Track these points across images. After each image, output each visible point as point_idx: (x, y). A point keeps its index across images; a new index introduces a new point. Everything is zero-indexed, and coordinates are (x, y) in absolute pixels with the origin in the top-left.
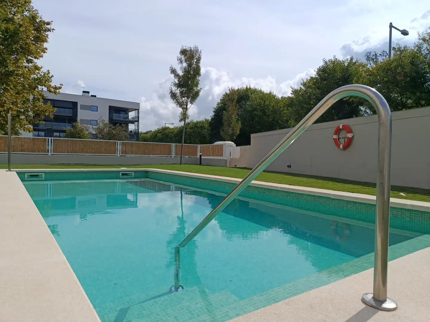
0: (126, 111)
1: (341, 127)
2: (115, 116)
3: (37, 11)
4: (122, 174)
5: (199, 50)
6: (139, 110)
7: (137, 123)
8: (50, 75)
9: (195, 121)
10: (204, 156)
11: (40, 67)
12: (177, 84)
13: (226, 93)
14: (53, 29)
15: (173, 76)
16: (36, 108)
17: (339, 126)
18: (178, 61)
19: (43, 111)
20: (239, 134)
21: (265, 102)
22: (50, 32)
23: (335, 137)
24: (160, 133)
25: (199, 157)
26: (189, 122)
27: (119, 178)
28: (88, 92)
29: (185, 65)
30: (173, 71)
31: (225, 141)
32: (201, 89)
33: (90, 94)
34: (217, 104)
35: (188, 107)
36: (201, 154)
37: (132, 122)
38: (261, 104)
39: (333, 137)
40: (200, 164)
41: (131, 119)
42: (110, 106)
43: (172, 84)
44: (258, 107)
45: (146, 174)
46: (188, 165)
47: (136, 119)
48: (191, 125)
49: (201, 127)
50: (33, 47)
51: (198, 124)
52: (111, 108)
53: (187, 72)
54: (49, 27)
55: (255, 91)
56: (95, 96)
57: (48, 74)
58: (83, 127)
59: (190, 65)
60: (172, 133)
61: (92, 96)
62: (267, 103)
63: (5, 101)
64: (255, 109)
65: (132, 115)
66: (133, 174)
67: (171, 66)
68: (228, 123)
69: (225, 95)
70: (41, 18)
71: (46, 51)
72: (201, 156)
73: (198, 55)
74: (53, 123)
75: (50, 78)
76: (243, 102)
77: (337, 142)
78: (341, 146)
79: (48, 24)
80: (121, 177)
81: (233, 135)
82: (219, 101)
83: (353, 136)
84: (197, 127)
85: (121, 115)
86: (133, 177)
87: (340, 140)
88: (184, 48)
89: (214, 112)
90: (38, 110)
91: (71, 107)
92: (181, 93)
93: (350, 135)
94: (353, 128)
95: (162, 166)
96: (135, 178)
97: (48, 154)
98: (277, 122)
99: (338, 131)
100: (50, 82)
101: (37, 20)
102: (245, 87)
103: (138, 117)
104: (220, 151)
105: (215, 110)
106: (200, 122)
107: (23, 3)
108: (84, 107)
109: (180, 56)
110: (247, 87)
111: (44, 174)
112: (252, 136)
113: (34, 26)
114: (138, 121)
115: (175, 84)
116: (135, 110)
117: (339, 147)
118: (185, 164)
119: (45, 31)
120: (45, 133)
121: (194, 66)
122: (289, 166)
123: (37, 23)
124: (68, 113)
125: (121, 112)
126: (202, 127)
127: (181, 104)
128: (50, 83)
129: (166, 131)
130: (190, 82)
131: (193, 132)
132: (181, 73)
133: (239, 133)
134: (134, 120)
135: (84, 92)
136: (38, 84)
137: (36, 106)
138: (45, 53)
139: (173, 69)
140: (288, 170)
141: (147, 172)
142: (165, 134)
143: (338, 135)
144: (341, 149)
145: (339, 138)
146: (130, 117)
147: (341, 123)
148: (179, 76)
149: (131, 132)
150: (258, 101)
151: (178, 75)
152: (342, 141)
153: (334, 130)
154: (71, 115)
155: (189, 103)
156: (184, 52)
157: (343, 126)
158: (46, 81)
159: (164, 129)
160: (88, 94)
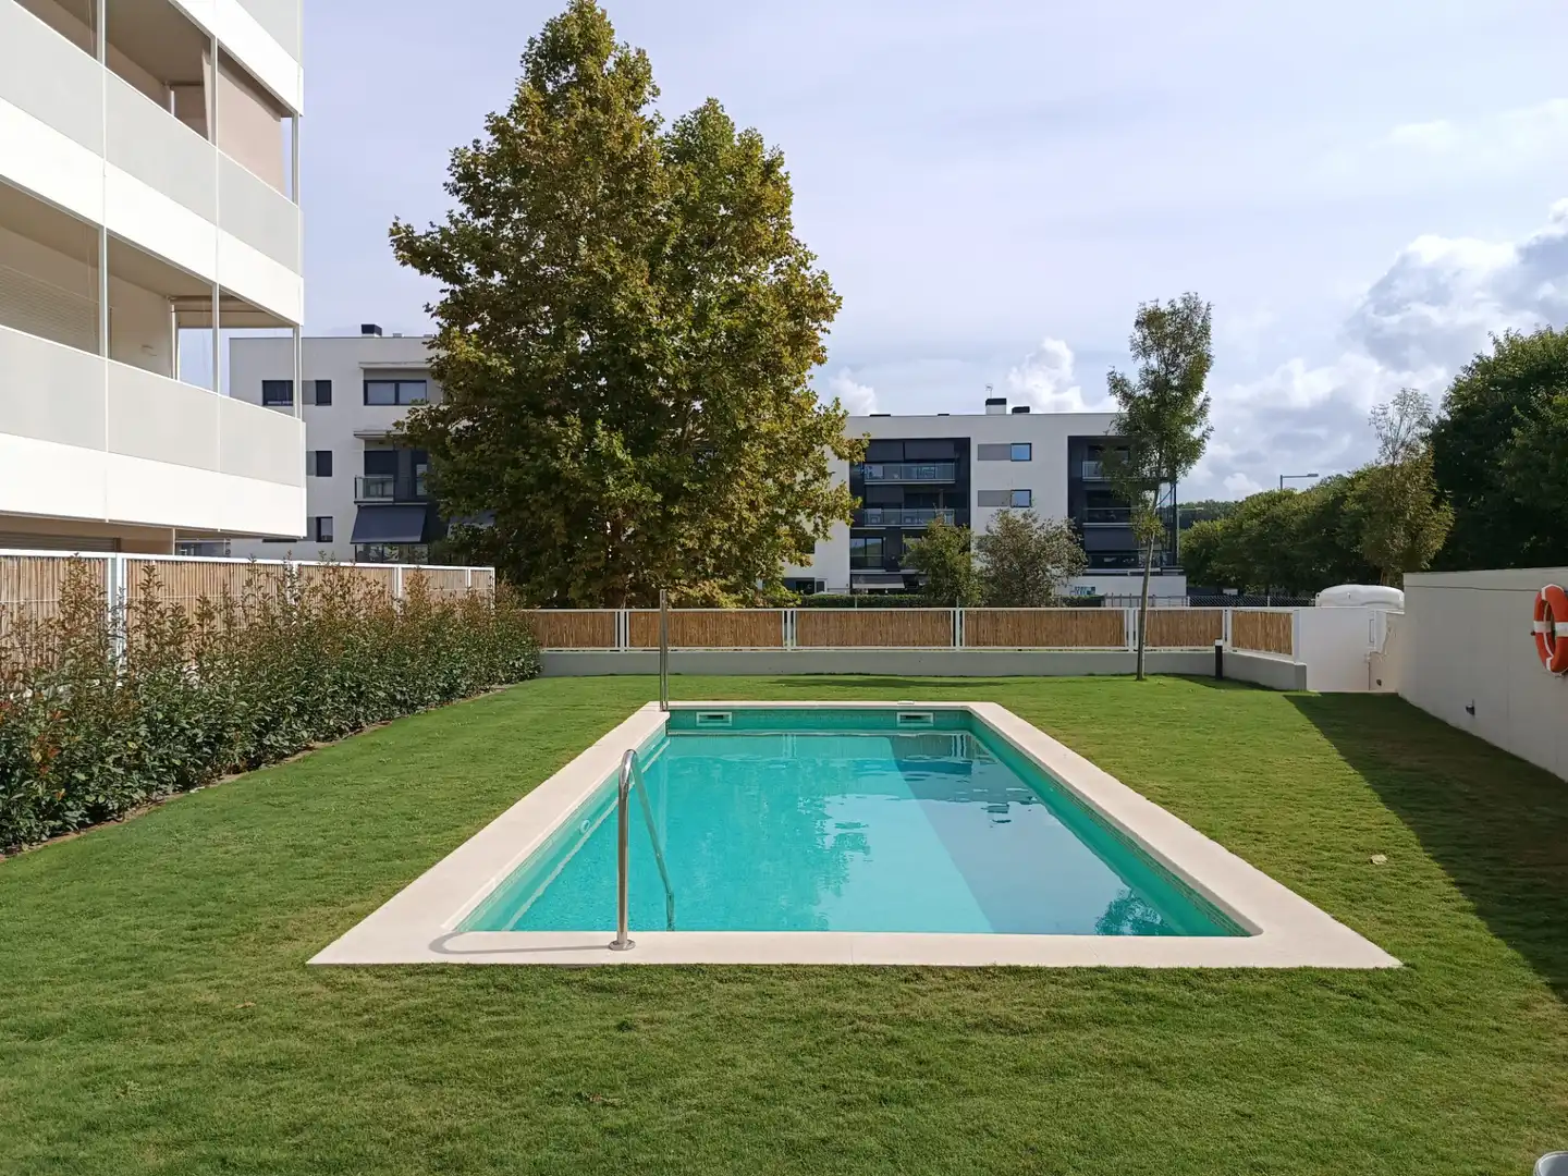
2: (1090, 471)
17: (1540, 593)
18: (1132, 349)
23: (1539, 627)
28: (1003, 402)
29: (1155, 359)
30: (1118, 385)
33: (1010, 406)
39: (1533, 626)
42: (1070, 438)
52: (1075, 443)
56: (1026, 409)
57: (835, 410)
61: (1017, 410)
67: (1111, 370)
73: (1200, 322)
74: (903, 510)
75: (840, 419)
77: (1544, 644)
78: (1548, 663)
88: (1151, 307)
91: (953, 455)
93: (1562, 629)
99: (1543, 610)
104: (1283, 634)
108: (990, 452)
109: (1137, 333)
111: (730, 714)
117: (1545, 665)
122: (1471, 711)
124: (939, 475)
135: (990, 402)
139: (1119, 377)
141: (966, 713)
143: (1549, 620)
144: (1550, 672)
148: (1135, 397)
151: (1131, 396)
153: (1531, 603)
154: (950, 481)
156: (1151, 321)
158: (829, 431)
159: (1273, 500)
160: (1000, 407)
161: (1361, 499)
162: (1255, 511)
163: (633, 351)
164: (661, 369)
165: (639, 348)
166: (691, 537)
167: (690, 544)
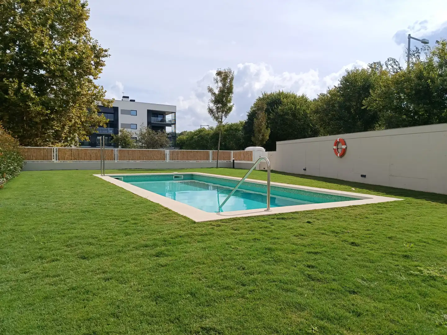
0: (163, 114)
1: (338, 140)
2: (154, 120)
3: (97, 41)
4: (175, 177)
5: (232, 72)
6: (175, 112)
7: (174, 125)
8: (104, 91)
9: (230, 124)
10: (236, 160)
11: (98, 86)
12: (213, 101)
13: (259, 97)
14: (109, 55)
15: (210, 94)
16: (92, 120)
17: (337, 140)
18: (214, 81)
19: (98, 122)
20: (268, 140)
21: (296, 106)
22: (107, 57)
23: (335, 147)
24: (196, 135)
25: (232, 161)
26: (224, 124)
27: (173, 180)
28: (128, 97)
29: (220, 84)
30: (210, 90)
31: (255, 146)
32: (234, 104)
33: (130, 99)
34: (251, 108)
35: (223, 120)
36: (234, 159)
37: (169, 125)
38: (293, 109)
39: (333, 147)
40: (234, 168)
41: (168, 122)
42: (148, 110)
43: (210, 101)
44: (289, 111)
45: (192, 177)
46: (223, 168)
47: (173, 121)
48: (226, 128)
49: (235, 129)
50: (93, 71)
51: (232, 127)
52: (149, 111)
53: (222, 91)
54: (106, 53)
55: (287, 96)
56: (134, 101)
57: (102, 90)
58: (128, 134)
59: (224, 85)
60: (208, 134)
61: (131, 101)
62: (298, 107)
63: (73, 117)
64: (287, 114)
65: (169, 118)
66: (183, 177)
67: (209, 86)
68: (258, 130)
69: (258, 100)
70: (100, 46)
71: (102, 71)
72: (234, 161)
73: (231, 75)
75: (104, 93)
76: (275, 106)
77: (336, 151)
78: (338, 155)
79: (106, 51)
80: (174, 179)
81: (263, 140)
82: (253, 105)
83: (346, 148)
84: (232, 130)
85: (159, 118)
86: (183, 179)
87: (339, 150)
88: (220, 70)
89: (248, 116)
90: (94, 121)
91: (113, 112)
92: (217, 108)
93: (344, 147)
94: (346, 141)
95: (202, 169)
96: (184, 180)
97: (114, 161)
98: (308, 125)
99: (337, 144)
100: (104, 96)
101: (97, 49)
102: (278, 91)
103: (175, 120)
104: (249, 156)
105: (249, 114)
106: (234, 124)
107: (84, 32)
108: (125, 112)
109: (216, 76)
110: (280, 92)
111: (122, 177)
112: (278, 143)
113: (95, 53)
114: (175, 124)
115: (212, 101)
116: (172, 113)
117: (337, 155)
118: (220, 168)
119: (103, 57)
120: (89, 137)
121: (227, 85)
122: (305, 170)
123: (97, 51)
124: (109, 118)
125: (159, 116)
126: (237, 130)
127: (217, 118)
128: (103, 98)
129: (202, 134)
130: (224, 99)
131: (228, 135)
132: (217, 92)
133: (268, 138)
134: (171, 123)
135: (124, 97)
136: (94, 99)
137: (93, 118)
138: (101, 73)
139: (211, 88)
140: (303, 172)
141: (192, 175)
142: (201, 136)
143: (337, 146)
144: (338, 157)
145: (338, 149)
146: (167, 120)
147: (338, 137)
148: (216, 94)
149: (168, 134)
150: (289, 106)
151: (214, 94)
152: (340, 151)
153: (333, 142)
154: (113, 120)
155: (223, 117)
156: (219, 74)
157: (339, 139)
158: (100, 96)
159: (200, 131)
160: (128, 99)
161: (226, 131)
162: (196, 134)
163: (38, 59)
164: (49, 67)
165: (40, 58)
166: (58, 127)
167: (57, 129)
